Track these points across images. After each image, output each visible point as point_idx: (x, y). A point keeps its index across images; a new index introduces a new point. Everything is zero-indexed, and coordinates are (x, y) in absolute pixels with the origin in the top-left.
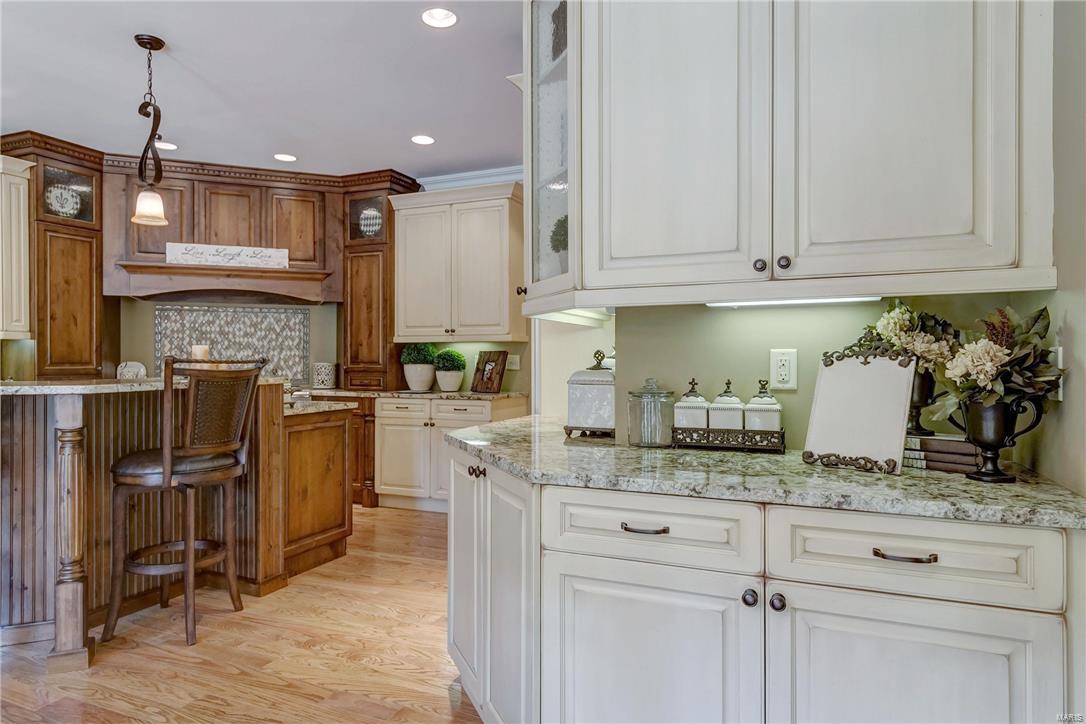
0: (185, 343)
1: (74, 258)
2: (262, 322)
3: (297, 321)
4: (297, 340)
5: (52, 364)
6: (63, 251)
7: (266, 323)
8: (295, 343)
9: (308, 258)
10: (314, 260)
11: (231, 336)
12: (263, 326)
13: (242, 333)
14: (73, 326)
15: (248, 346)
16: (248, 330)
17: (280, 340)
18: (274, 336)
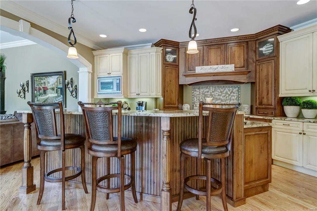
0: (200, 98)
1: (172, 74)
2: (224, 91)
3: (236, 90)
4: (236, 97)
5: (167, 104)
6: (169, 72)
7: (225, 91)
8: (235, 98)
10: (244, 67)
11: (214, 96)
12: (224, 92)
13: (217, 95)
14: (172, 94)
15: (220, 99)
16: (219, 94)
17: (230, 97)
18: (228, 96)
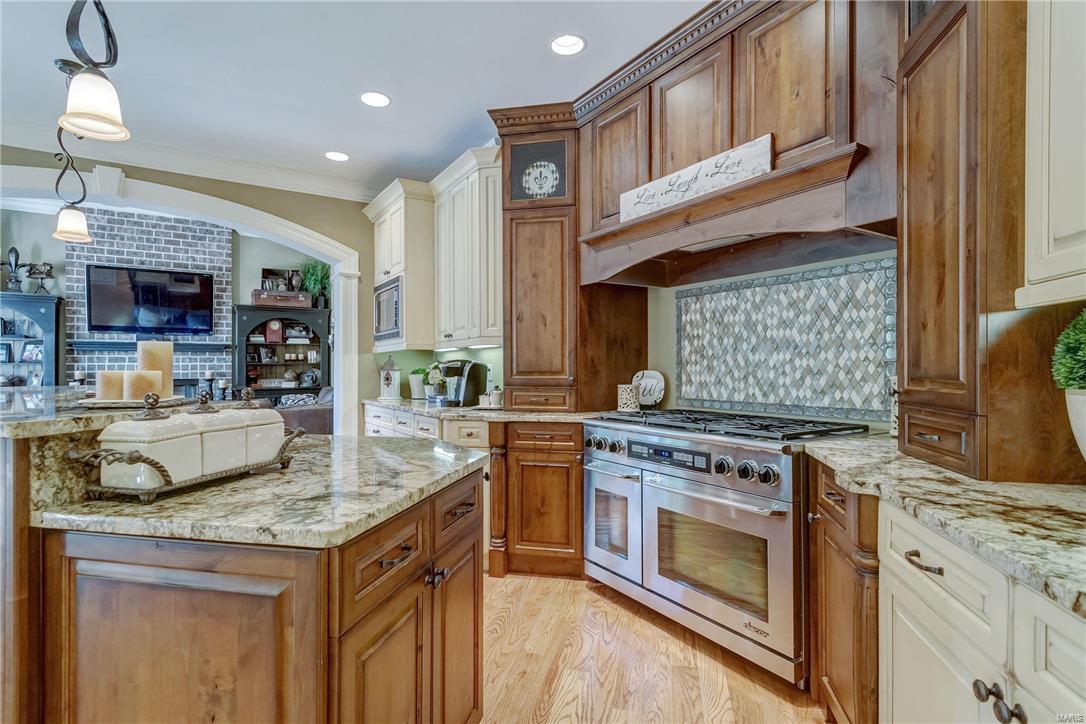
0: (705, 343)
1: (543, 245)
2: (807, 297)
3: (872, 285)
4: (871, 327)
5: (519, 373)
6: (530, 239)
7: (812, 299)
8: (867, 334)
9: (812, 133)
10: (826, 132)
11: (760, 328)
12: (808, 306)
13: (775, 321)
14: (541, 327)
15: (788, 343)
16: (785, 314)
17: (838, 329)
18: (826, 323)
